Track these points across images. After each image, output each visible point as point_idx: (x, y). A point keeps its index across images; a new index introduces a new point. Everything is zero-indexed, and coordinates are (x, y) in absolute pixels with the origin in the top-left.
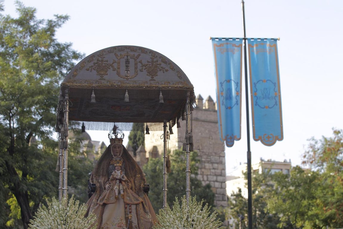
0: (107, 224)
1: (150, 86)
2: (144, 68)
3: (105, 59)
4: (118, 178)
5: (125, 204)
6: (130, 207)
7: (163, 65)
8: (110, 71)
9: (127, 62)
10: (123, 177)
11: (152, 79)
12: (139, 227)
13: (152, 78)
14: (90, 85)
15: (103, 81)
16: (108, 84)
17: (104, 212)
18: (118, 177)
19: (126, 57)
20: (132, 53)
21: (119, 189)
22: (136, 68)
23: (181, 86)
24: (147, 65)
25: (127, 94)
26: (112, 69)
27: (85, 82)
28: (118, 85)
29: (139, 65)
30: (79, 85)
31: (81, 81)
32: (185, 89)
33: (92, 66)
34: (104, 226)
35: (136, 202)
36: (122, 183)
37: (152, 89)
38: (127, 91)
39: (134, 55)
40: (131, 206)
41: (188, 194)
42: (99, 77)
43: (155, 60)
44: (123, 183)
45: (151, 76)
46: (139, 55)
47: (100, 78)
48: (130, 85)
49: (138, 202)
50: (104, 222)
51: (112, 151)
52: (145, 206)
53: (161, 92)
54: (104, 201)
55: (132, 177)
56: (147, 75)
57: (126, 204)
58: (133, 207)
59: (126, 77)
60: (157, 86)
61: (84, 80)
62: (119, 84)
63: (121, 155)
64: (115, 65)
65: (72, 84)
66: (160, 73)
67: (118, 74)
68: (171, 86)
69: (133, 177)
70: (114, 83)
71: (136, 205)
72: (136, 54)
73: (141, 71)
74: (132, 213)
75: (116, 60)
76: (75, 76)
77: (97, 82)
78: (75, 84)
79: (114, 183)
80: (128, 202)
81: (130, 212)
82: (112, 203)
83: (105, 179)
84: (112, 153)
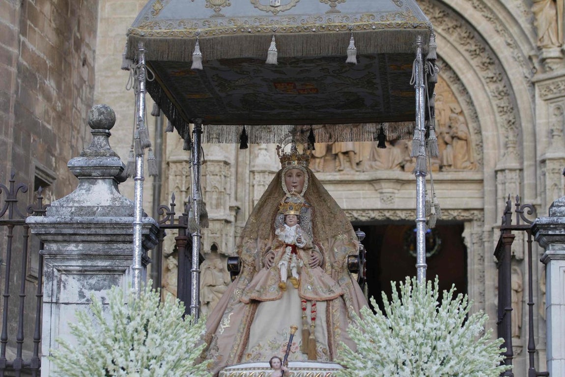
0: (259, 345)
1: (327, 27)
4: (289, 243)
5: (303, 300)
6: (312, 306)
10: (299, 240)
11: (333, 10)
12: (330, 352)
13: (333, 6)
14: (190, 31)
15: (220, 20)
16: (232, 26)
17: (255, 319)
18: (290, 240)
21: (289, 266)
23: (400, 22)
25: (273, 46)
27: (179, 25)
28: (252, 28)
30: (165, 31)
31: (171, 22)
32: (409, 27)
34: (253, 351)
35: (327, 296)
36: (296, 253)
37: (331, 32)
38: (274, 39)
40: (315, 305)
41: (422, 273)
42: (210, 12)
44: (301, 253)
45: (330, 3)
47: (214, 13)
48: (282, 26)
49: (332, 295)
50: (252, 341)
51: (283, 183)
52: (348, 303)
53: (352, 38)
54: (254, 296)
55: (327, 239)
58: (321, 307)
59: (273, 9)
60: (345, 26)
61: (178, 20)
62: (257, 24)
65: (150, 30)
67: (255, 2)
68: (377, 23)
69: (329, 240)
70: (245, 23)
71: (328, 301)
74: (317, 319)
76: (155, 12)
77: (206, 22)
78: (156, 30)
79: (280, 253)
80: (310, 295)
81: (313, 319)
82: (273, 300)
83: (266, 245)
84: (285, 189)
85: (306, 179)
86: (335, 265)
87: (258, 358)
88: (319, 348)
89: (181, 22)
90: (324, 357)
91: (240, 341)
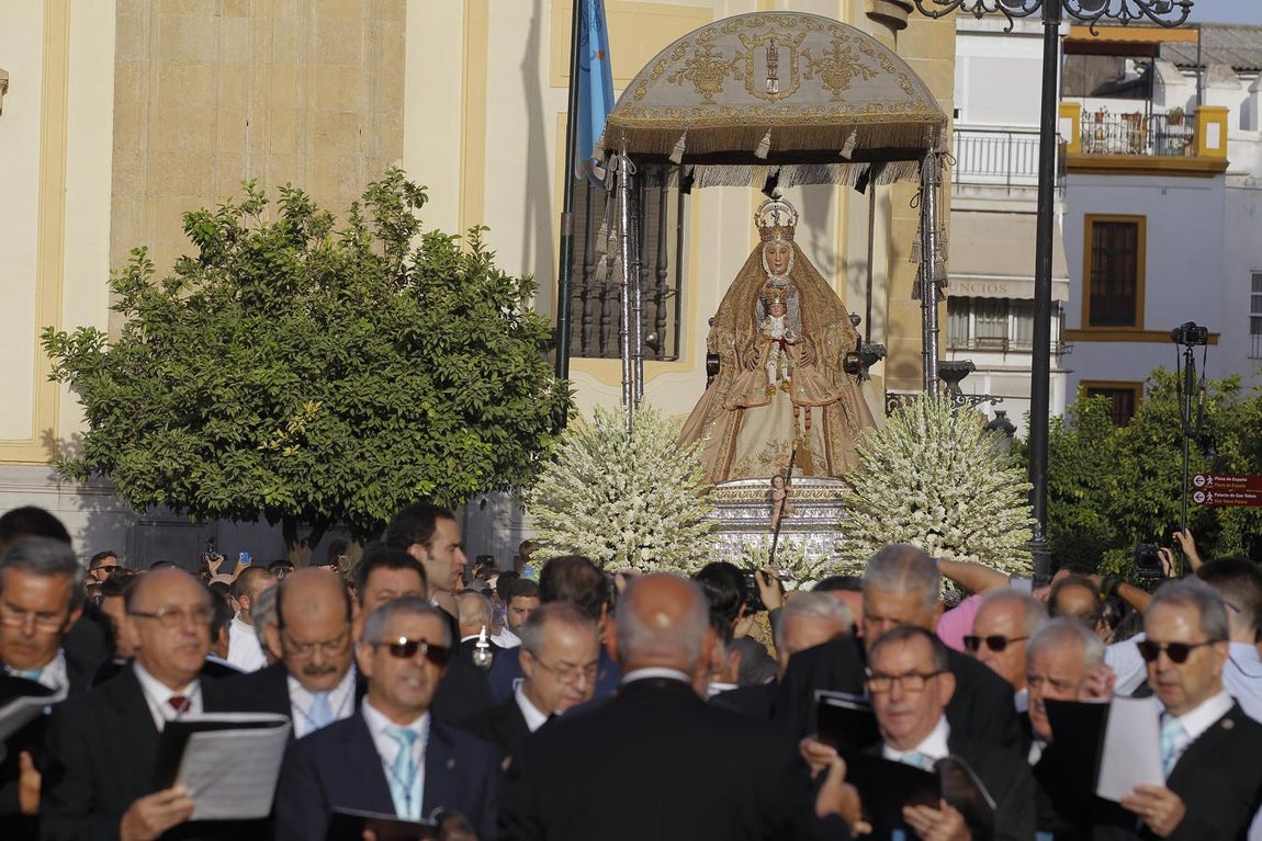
0: (747, 459)
1: (831, 118)
2: (815, 68)
3: (714, 51)
4: (776, 337)
6: (807, 412)
7: (864, 59)
8: (729, 81)
9: (772, 56)
10: (788, 334)
11: (836, 98)
12: (829, 465)
13: (837, 94)
14: (679, 120)
15: (711, 108)
16: (725, 115)
17: (741, 427)
18: (777, 334)
19: (768, 41)
20: (782, 33)
21: (778, 366)
22: (794, 71)
23: (910, 113)
24: (822, 61)
25: (766, 140)
26: (732, 74)
27: (667, 113)
28: (748, 118)
29: (803, 61)
30: (651, 119)
31: (656, 109)
32: (920, 119)
33: (683, 70)
34: (740, 466)
35: (823, 400)
36: (785, 350)
37: (833, 124)
38: (770, 130)
39: (789, 36)
40: (809, 410)
42: (699, 98)
43: (843, 47)
44: (791, 349)
45: (833, 90)
46: (803, 35)
47: (704, 100)
48: (781, 117)
49: (829, 399)
50: (739, 452)
51: (765, 261)
52: (848, 408)
53: (855, 130)
54: (741, 402)
56: (823, 87)
57: (797, 406)
59: (769, 96)
60: (849, 117)
61: (664, 107)
62: (753, 113)
63: (789, 269)
64: (741, 64)
66: (855, 81)
67: (750, 89)
68: (884, 114)
70: (741, 112)
71: (825, 406)
72: (795, 34)
73: (807, 77)
74: (812, 427)
75: (744, 51)
76: (639, 97)
77: (696, 110)
78: (640, 118)
79: (766, 350)
80: (804, 399)
81: (808, 428)
82: (760, 405)
83: (746, 337)
84: (766, 267)
85: (792, 256)
86: (829, 361)
87: (745, 473)
88: (816, 461)
89: (669, 110)
90: (822, 472)
91: (725, 455)
